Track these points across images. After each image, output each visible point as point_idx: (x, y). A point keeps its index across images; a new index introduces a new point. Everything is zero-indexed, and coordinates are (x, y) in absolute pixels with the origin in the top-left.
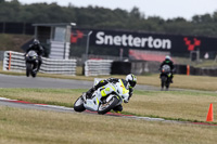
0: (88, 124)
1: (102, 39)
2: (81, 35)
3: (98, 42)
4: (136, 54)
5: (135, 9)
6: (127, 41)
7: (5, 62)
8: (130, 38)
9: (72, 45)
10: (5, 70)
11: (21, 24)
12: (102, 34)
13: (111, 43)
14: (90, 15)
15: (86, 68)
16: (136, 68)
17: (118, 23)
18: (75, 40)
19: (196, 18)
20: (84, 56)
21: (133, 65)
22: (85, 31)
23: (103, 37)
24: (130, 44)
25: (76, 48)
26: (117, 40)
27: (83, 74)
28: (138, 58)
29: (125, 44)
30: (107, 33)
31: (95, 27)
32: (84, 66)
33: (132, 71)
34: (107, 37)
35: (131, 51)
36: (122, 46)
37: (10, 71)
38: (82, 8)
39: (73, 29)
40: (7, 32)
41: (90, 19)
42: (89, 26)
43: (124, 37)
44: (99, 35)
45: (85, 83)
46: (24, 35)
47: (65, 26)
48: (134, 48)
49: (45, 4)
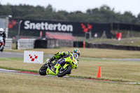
0: (21, 80)
2: (15, 23)
3: (26, 28)
4: (50, 35)
5: (50, 6)
6: (44, 26)
8: (46, 24)
9: (9, 29)
13: (34, 28)
14: (20, 10)
15: (19, 45)
16: (50, 44)
17: (39, 15)
18: (11, 26)
19: (89, 11)
20: (17, 36)
21: (49, 42)
22: (18, 20)
23: (29, 24)
24: (46, 29)
25: (12, 31)
26: (38, 26)
27: (17, 48)
28: (51, 38)
29: (43, 28)
30: (32, 21)
31: (24, 18)
32: (17, 43)
33: (48, 46)
34: (31, 24)
35: (47, 33)
36: (41, 30)
38: (16, 6)
39: (10, 19)
41: (21, 12)
42: (19, 17)
43: (42, 24)
44: (26, 23)
45: (18, 54)
47: (5, 18)
48: (49, 31)
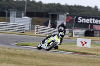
0: (74, 59)
1: (81, 20)
2: (71, 18)
4: (96, 27)
5: (96, 7)
6: (92, 21)
7: (36, 30)
9: (67, 23)
10: (36, 34)
11: (43, 13)
12: (81, 18)
13: (85, 22)
14: (75, 9)
15: (74, 34)
16: (96, 33)
17: (88, 13)
20: (72, 28)
21: (95, 32)
22: (73, 16)
23: (81, 19)
25: (69, 24)
27: (72, 36)
28: (97, 29)
29: (91, 22)
30: (83, 17)
31: (78, 14)
32: (72, 32)
33: (94, 35)
34: (83, 19)
35: (94, 26)
36: (90, 23)
37: (38, 34)
38: (72, 6)
39: (67, 15)
40: (36, 17)
41: (75, 11)
42: (74, 14)
43: (91, 19)
45: (73, 40)
46: (44, 18)
47: (63, 14)
48: (95, 24)
49: (54, 4)
